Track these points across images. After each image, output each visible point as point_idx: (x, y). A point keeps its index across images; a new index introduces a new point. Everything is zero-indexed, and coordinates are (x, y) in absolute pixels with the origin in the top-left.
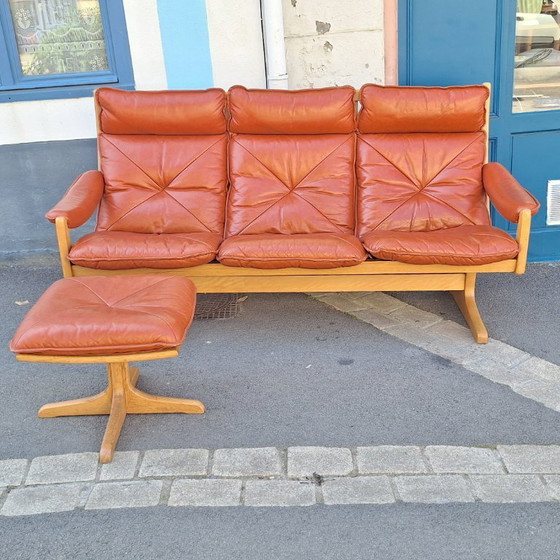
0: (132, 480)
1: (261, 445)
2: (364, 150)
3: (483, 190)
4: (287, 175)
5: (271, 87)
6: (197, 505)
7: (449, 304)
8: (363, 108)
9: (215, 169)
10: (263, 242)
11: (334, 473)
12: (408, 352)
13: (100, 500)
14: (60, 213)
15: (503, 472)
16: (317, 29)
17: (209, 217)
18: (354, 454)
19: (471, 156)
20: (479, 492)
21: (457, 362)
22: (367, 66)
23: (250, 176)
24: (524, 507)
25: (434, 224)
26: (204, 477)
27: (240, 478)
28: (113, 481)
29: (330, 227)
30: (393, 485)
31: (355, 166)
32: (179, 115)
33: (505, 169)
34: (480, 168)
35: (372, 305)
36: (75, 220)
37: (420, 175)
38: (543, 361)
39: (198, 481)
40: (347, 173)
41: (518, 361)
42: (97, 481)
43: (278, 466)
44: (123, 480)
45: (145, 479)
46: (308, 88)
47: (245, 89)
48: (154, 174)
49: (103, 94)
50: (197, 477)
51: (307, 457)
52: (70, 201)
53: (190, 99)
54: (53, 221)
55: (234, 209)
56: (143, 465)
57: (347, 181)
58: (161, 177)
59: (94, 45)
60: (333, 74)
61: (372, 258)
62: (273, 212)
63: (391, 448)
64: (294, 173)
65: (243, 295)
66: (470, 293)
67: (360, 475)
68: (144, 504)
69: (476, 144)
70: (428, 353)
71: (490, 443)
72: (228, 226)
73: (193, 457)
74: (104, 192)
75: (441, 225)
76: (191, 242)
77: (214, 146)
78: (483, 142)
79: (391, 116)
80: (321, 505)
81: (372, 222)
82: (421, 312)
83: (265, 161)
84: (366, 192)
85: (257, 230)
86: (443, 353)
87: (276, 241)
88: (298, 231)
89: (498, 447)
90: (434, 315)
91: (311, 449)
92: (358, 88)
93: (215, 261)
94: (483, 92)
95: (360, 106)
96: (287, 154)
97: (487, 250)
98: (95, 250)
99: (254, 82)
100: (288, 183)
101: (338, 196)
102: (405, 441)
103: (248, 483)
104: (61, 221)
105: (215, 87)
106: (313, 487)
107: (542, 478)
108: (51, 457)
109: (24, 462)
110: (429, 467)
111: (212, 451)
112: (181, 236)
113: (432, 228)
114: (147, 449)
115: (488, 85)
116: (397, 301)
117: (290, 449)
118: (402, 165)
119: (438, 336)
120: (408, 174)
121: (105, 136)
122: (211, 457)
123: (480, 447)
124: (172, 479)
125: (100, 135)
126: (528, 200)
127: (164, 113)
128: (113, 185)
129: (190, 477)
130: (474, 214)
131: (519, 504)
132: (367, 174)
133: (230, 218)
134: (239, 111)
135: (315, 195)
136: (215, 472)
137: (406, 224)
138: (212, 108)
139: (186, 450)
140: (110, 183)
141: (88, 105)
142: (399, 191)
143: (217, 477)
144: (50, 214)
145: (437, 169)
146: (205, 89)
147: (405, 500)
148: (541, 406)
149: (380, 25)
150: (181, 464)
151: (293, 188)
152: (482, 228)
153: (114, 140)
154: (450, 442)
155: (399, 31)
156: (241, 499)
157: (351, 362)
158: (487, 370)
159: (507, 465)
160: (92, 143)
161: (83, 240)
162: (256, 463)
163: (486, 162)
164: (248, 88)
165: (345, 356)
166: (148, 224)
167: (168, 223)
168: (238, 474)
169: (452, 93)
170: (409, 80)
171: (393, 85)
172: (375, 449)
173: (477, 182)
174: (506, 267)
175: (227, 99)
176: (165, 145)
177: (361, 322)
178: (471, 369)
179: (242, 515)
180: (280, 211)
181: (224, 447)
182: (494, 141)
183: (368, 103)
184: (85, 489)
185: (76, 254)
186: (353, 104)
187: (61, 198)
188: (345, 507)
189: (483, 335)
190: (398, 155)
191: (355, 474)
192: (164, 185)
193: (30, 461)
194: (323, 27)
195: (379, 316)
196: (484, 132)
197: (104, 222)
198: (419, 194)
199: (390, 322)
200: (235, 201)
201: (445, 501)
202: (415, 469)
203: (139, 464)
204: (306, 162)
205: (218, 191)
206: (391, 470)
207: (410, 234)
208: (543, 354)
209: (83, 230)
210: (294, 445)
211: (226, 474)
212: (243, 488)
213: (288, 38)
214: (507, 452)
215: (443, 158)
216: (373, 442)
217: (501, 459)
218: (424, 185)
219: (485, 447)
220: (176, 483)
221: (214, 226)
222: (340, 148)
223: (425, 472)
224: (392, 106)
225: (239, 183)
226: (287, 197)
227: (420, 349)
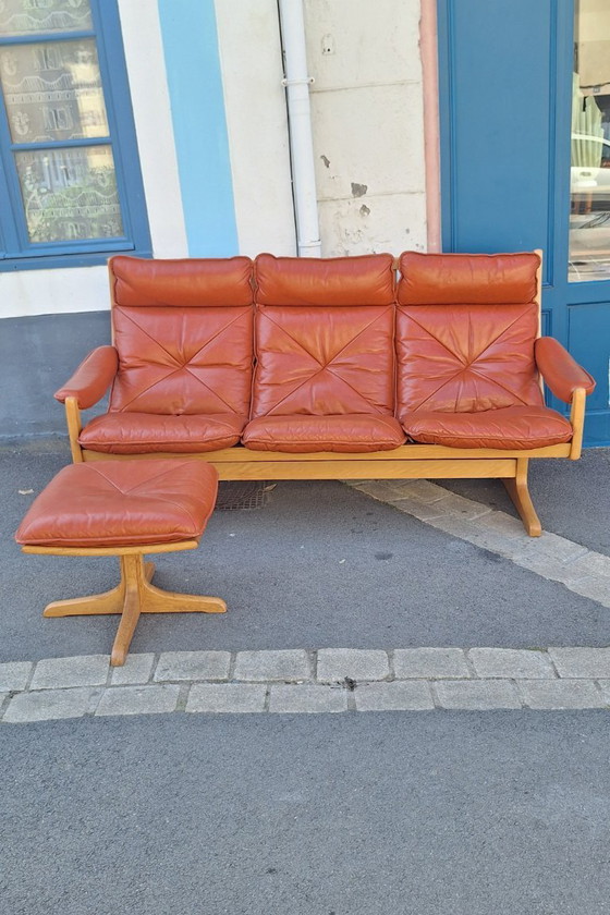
0: (146, 684)
1: (288, 647)
2: (404, 323)
3: (536, 367)
4: (319, 350)
5: (303, 255)
6: (218, 711)
7: (500, 494)
8: (403, 277)
9: (239, 344)
10: (292, 424)
11: (368, 677)
12: (452, 545)
13: (111, 705)
14: (71, 392)
15: (553, 677)
16: (354, 192)
17: (234, 397)
18: (391, 657)
19: (522, 330)
20: (528, 698)
21: (507, 556)
22: (408, 231)
23: (279, 352)
24: (574, 714)
25: (481, 404)
26: (225, 681)
27: (265, 682)
28: (126, 685)
29: (366, 407)
30: (432, 690)
31: (395, 341)
32: (201, 284)
33: (561, 346)
34: (532, 343)
35: (414, 495)
36: (86, 400)
37: (465, 350)
38: (602, 556)
39: (218, 685)
40: (385, 348)
41: (574, 556)
42: (107, 686)
43: (307, 671)
44: (136, 685)
45: (160, 683)
46: (343, 255)
47: (274, 257)
48: (172, 350)
49: (117, 263)
51: (338, 660)
52: (80, 379)
53: (213, 268)
54: (63, 402)
55: (261, 388)
56: (159, 668)
57: (385, 357)
58: (181, 353)
59: (108, 208)
60: (371, 239)
61: (411, 441)
62: (304, 391)
63: (430, 650)
64: (327, 347)
65: (272, 482)
66: (522, 481)
67: (397, 679)
68: (160, 711)
69: (527, 317)
70: (475, 547)
71: (541, 645)
72: (255, 407)
73: (214, 660)
74: (118, 369)
75: (489, 405)
76: (212, 424)
77: (239, 319)
78: (535, 314)
79: (434, 286)
80: (353, 712)
81: (413, 402)
82: (468, 502)
83: (295, 334)
84: (407, 369)
85: (284, 411)
86: (493, 547)
87: (306, 422)
88: (331, 412)
89: (550, 649)
90: (481, 506)
91: (344, 651)
92: (397, 255)
93: (239, 445)
94: (534, 260)
95: (399, 275)
96: (319, 328)
97: (537, 434)
98: (107, 432)
99: (283, 250)
100: (321, 359)
101: (375, 373)
102: (447, 643)
103: (273, 687)
104: (71, 401)
105: (241, 254)
106: (345, 692)
107: (596, 683)
108: (59, 659)
109: (29, 664)
110: (473, 671)
111: (234, 653)
112: (203, 417)
113: (479, 408)
114: (163, 651)
115: (539, 252)
116: (442, 490)
117: (321, 652)
118: (445, 340)
119: (487, 529)
120: (452, 348)
121: (120, 308)
122: (233, 660)
123: (530, 649)
124: (190, 683)
125: (114, 307)
126: (584, 378)
127: (185, 284)
128: (128, 361)
129: (209, 681)
130: (526, 392)
131: (570, 711)
132: (407, 350)
133: (256, 397)
134: (266, 280)
135: (350, 372)
136: (238, 676)
137: (450, 405)
138: (237, 278)
139: (206, 652)
140: (126, 360)
141: (102, 274)
142: (446, 368)
143: (240, 682)
144: (59, 394)
145: (484, 343)
146: (229, 257)
147: (444, 706)
148: (598, 605)
149: (422, 187)
150: (201, 667)
151: (326, 364)
152: (535, 409)
153: (129, 313)
154: (496, 644)
156: (266, 706)
157: (390, 556)
158: (539, 566)
159: (559, 669)
160: (105, 315)
161: (94, 422)
162: (283, 666)
163: (539, 335)
164: (277, 256)
165: (383, 550)
166: (166, 404)
167: (188, 403)
168: (262, 679)
169: (500, 262)
170: (454, 246)
171: (436, 251)
172: (414, 651)
173: (527, 358)
174: (559, 451)
175: (255, 268)
176: (185, 318)
177: (402, 513)
178: (522, 564)
179: (268, 723)
180: (311, 389)
181: (248, 649)
182: (547, 314)
183: (408, 271)
184: (95, 694)
185: (87, 437)
186: (392, 273)
187: (71, 376)
188: (379, 713)
189: (536, 527)
190: (441, 329)
191: (391, 679)
192: (183, 362)
193: (35, 664)
194: (359, 190)
195: (421, 506)
196: (535, 303)
197: (118, 402)
198: (464, 372)
199: (434, 513)
200: (262, 379)
201: (489, 707)
202: (457, 674)
203: (154, 667)
204: (340, 336)
205: (243, 368)
206: (431, 675)
207: (455, 415)
208: (601, 549)
209: (93, 412)
210: (325, 647)
211: (249, 679)
212: (268, 694)
213: (321, 201)
214: (559, 654)
215: (490, 336)
216: (412, 644)
217: (553, 663)
218: (471, 361)
219: (535, 649)
220: (195, 688)
221: (242, 409)
222: (377, 321)
223: (469, 676)
224: (434, 276)
225: (267, 359)
226: (320, 375)
227: (466, 542)
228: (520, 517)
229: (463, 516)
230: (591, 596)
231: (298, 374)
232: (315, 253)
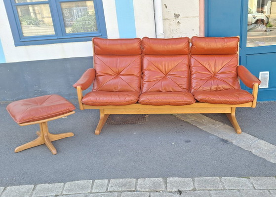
0: (105, 192)
1: (156, 177)
2: (193, 61)
3: (237, 75)
4: (164, 70)
5: (158, 38)
7: (225, 118)
8: (192, 45)
9: (137, 68)
10: (156, 95)
11: (186, 189)
12: (211, 137)
14: (79, 85)
15: (253, 189)
16: (175, 17)
17: (135, 85)
18: (193, 181)
19: (232, 63)
21: (231, 141)
22: (193, 30)
23: (150, 70)
25: (219, 88)
26: (134, 191)
27: (148, 191)
28: (98, 193)
29: (180, 89)
30: (210, 195)
31: (189, 66)
32: (124, 48)
33: (244, 67)
34: (236, 67)
35: (195, 118)
36: (84, 87)
37: (213, 70)
38: (263, 141)
39: (131, 193)
40: (186, 69)
41: (254, 141)
42: (91, 193)
43: (163, 186)
44: (101, 192)
45: (110, 192)
46: (171, 38)
47: (148, 38)
48: (114, 70)
49: (95, 40)
50: (131, 191)
51: (175, 182)
52: (82, 80)
53: (128, 42)
54: (76, 88)
55: (144, 83)
56: (110, 186)
57: (187, 72)
58: (117, 71)
59: (93, 23)
60: (181, 33)
61: (197, 101)
62: (159, 83)
63: (208, 178)
64: (167, 69)
65: (148, 114)
66: (233, 114)
67: (196, 190)
69: (235, 59)
70: (219, 138)
71: (247, 176)
72: (142, 89)
73: (130, 182)
74: (96, 76)
75: (222, 88)
76: (128, 96)
77: (137, 59)
78: (237, 58)
79: (203, 48)
81: (196, 87)
82: (214, 121)
83: (156, 64)
84: (193, 76)
85: (153, 91)
86: (225, 138)
87: (161, 95)
88: (168, 91)
89: (250, 178)
90: (219, 123)
91: (176, 179)
92: (190, 38)
93: (137, 103)
94: (237, 39)
95: (191, 44)
96: (164, 62)
97: (242, 99)
98: (91, 98)
99: (151, 36)
101: (183, 78)
102: (213, 175)
103: (152, 194)
104: (79, 88)
105: (137, 37)
106: (178, 196)
107: (269, 191)
108: (73, 182)
109: (62, 184)
110: (224, 186)
111: (137, 179)
112: (125, 93)
113: (219, 90)
114: (111, 178)
115: (239, 37)
117: (168, 179)
118: (207, 66)
119: (222, 131)
120: (209, 69)
121: (96, 55)
122: (136, 182)
123: (243, 178)
124: (121, 192)
125: (94, 55)
127: (118, 47)
129: (128, 191)
130: (234, 84)
132: (194, 70)
133: (143, 86)
134: (146, 46)
135: (175, 77)
136: (138, 189)
137: (208, 88)
138: (136, 45)
139: (126, 179)
140: (98, 73)
141: (90, 44)
142: (207, 76)
143: (139, 191)
144: (75, 85)
145: (220, 67)
146: (133, 38)
148: (265, 160)
149: (198, 15)
150: (125, 185)
151: (166, 74)
152: (238, 90)
153: (99, 57)
154: (231, 176)
155: (205, 17)
157: (190, 141)
158: (242, 145)
159: (255, 185)
160: (91, 58)
161: (87, 95)
162: (155, 185)
163: (238, 65)
164: (150, 38)
165: (187, 139)
166: (112, 88)
167: (119, 88)
168: (147, 190)
169: (226, 40)
170: (209, 35)
171: (203, 36)
172: (202, 178)
173: (235, 72)
174: (248, 105)
175: (141, 42)
176: (118, 59)
177: (192, 125)
178: (236, 144)
180: (161, 83)
181: (142, 178)
182: (240, 57)
183: (194, 43)
184: (86, 196)
185: (84, 100)
186: (189, 43)
187: (79, 79)
189: (239, 131)
190: (205, 63)
191: (194, 190)
192: (118, 74)
193: (65, 184)
194: (177, 16)
195: (199, 123)
196: (237, 54)
197: (96, 88)
198: (213, 77)
199: (203, 125)
200: (145, 79)
202: (218, 188)
203: (108, 185)
204: (171, 65)
205: (138, 76)
206: (209, 188)
207: (211, 92)
208: (263, 139)
209: (87, 91)
210: (169, 177)
211: (143, 190)
212: (150, 196)
213: (164, 20)
214: (254, 180)
215: (222, 63)
216: (200, 176)
217: (252, 183)
218: (215, 74)
219: (245, 178)
220: (123, 194)
221: (137, 89)
222: (183, 60)
223: (223, 189)
224: (204, 45)
225: (146, 73)
226: (164, 78)
227: (216, 136)
228: (233, 127)
229: (213, 126)
230: (262, 157)
231: (157, 78)
232: (162, 37)
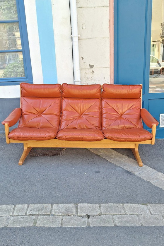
0: (24, 215)
1: (69, 203)
2: (103, 103)
3: (140, 117)
4: (79, 110)
5: (75, 84)
6: (46, 226)
7: (130, 153)
8: (103, 91)
9: (57, 108)
10: (71, 132)
11: (93, 214)
12: (117, 169)
13: (13, 223)
14: (6, 122)
15: (150, 214)
16: (90, 67)
17: (55, 123)
18: (100, 207)
19: (136, 106)
20: (142, 222)
21: (134, 173)
22: (105, 78)
23: (68, 111)
24: (158, 228)
26: (49, 215)
27: (61, 215)
28: (18, 216)
29: (92, 127)
30: (113, 219)
31: (101, 108)
32: (46, 91)
33: (147, 110)
34: (140, 110)
35: (106, 152)
36: (11, 124)
37: (121, 111)
38: (161, 173)
39: (47, 216)
40: (98, 110)
41: (153, 173)
42: (12, 216)
43: (74, 211)
44: (21, 216)
45: (29, 215)
46: (87, 84)
47: (67, 84)
48: (37, 109)
49: (22, 85)
50: (47, 215)
51: (85, 207)
52: (9, 118)
53: (50, 87)
54: (4, 125)
55: (63, 121)
56: (29, 210)
57: (98, 113)
58: (40, 110)
60: (94, 80)
61: (105, 138)
62: (75, 122)
63: (112, 204)
64: (82, 110)
65: (65, 148)
66: (137, 149)
67: (102, 215)
68: (28, 225)
69: (138, 102)
70: (124, 170)
71: (146, 203)
72: (61, 126)
73: (46, 207)
74: (22, 115)
75: (127, 127)
76: (48, 132)
77: (57, 101)
78: (140, 101)
79: (113, 93)
80: (89, 227)
81: (106, 126)
82: (121, 155)
83: (73, 106)
84: (104, 116)
85: (69, 128)
86: (129, 170)
87: (75, 132)
88: (83, 128)
89: (148, 204)
90: (125, 156)
91: (86, 204)
92: (102, 85)
93: (56, 138)
94: (140, 87)
95: (102, 90)
96: (80, 104)
97: (143, 137)
98: (17, 134)
99: (70, 82)
100: (80, 113)
101: (95, 117)
102: (117, 202)
103: (64, 217)
104: (6, 125)
105: (58, 83)
106: (86, 219)
107: (163, 216)
110: (125, 211)
111: (52, 204)
112: (45, 130)
113: (124, 128)
114: (30, 204)
115: (142, 85)
116: (114, 151)
117: (79, 204)
118: (115, 108)
119: (127, 163)
120: (117, 111)
121: (23, 97)
122: (52, 207)
123: (142, 204)
124: (38, 215)
125: (21, 97)
126: (155, 121)
127: (42, 91)
128: (25, 112)
129: (44, 215)
130: (137, 123)
131: (156, 227)
132: (104, 112)
133: (61, 123)
134: (65, 91)
135: (88, 117)
136: (53, 213)
137: (116, 127)
138: (57, 90)
139: (43, 204)
140: (24, 112)
141: (18, 87)
142: (115, 116)
143: (54, 215)
144: (3, 122)
145: (126, 109)
146: (55, 84)
147: (117, 225)
148: (161, 189)
149: (109, 66)
150: (41, 210)
151: (81, 114)
152: (140, 129)
153: (25, 99)
154: (132, 203)
155: (115, 68)
156: (62, 224)
157: (99, 172)
158: (143, 176)
159: (151, 211)
160: (19, 99)
161: (14, 131)
162: (67, 210)
163: (141, 108)
164: (68, 84)
165: (97, 170)
166: (35, 125)
167: (41, 125)
168: (61, 214)
169: (131, 87)
170: (117, 83)
171: (112, 84)
172: (107, 205)
173: (138, 114)
174: (148, 142)
175: (61, 87)
176: (41, 100)
177: (102, 158)
178: (138, 175)
179: (62, 230)
180: (77, 122)
181: (56, 203)
182: (143, 102)
183: (105, 89)
184: (8, 219)
185: (11, 135)
186: (100, 89)
187: (8, 116)
188: (97, 227)
189: (141, 164)
190: (114, 105)
191: (100, 214)
192: (41, 113)
194: (91, 66)
195: (108, 156)
196: (140, 98)
197: (21, 124)
198: (120, 117)
199: (112, 158)
200: (63, 118)
201: (131, 225)
202: (120, 213)
203: (27, 209)
204: (86, 107)
205: (58, 115)
206: (113, 213)
207: (118, 130)
208: (161, 171)
210: (80, 203)
211: (56, 214)
212: (62, 219)
213: (81, 69)
214: (151, 206)
215: (128, 106)
216: (107, 202)
217: (149, 209)
218: (122, 114)
219: (144, 204)
220: (39, 217)
221: (56, 126)
222: (96, 103)
223: (124, 214)
224: (112, 90)
225: (64, 113)
226: (80, 117)
227: (121, 168)
228: (136, 160)
229: (120, 159)
230: (159, 186)
231: (74, 117)
232: (79, 83)
